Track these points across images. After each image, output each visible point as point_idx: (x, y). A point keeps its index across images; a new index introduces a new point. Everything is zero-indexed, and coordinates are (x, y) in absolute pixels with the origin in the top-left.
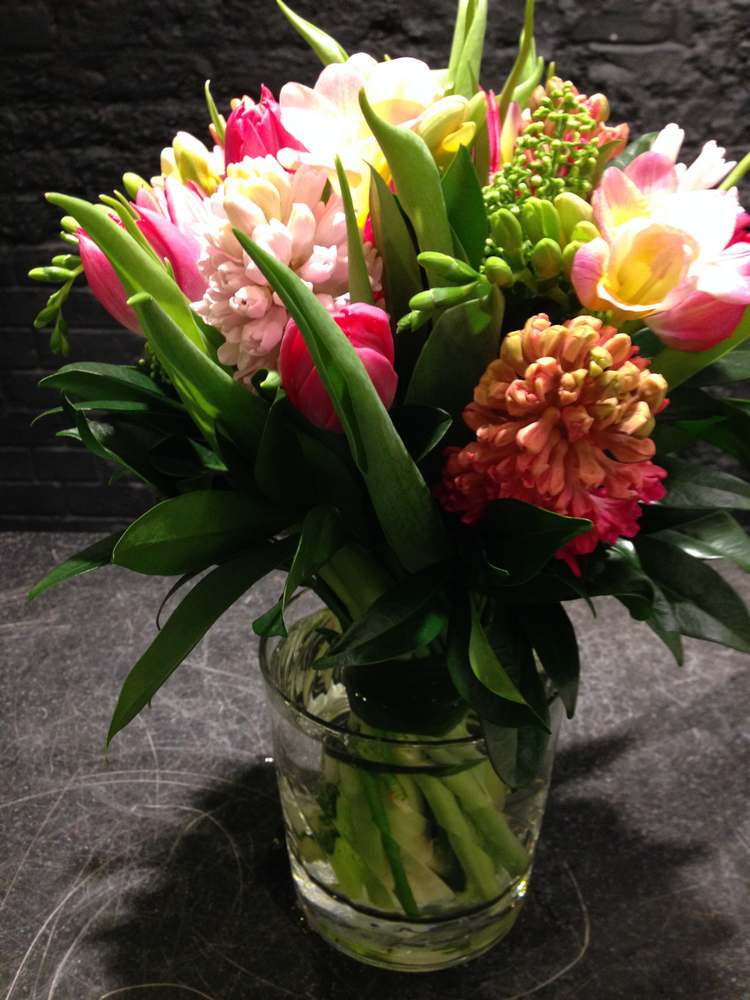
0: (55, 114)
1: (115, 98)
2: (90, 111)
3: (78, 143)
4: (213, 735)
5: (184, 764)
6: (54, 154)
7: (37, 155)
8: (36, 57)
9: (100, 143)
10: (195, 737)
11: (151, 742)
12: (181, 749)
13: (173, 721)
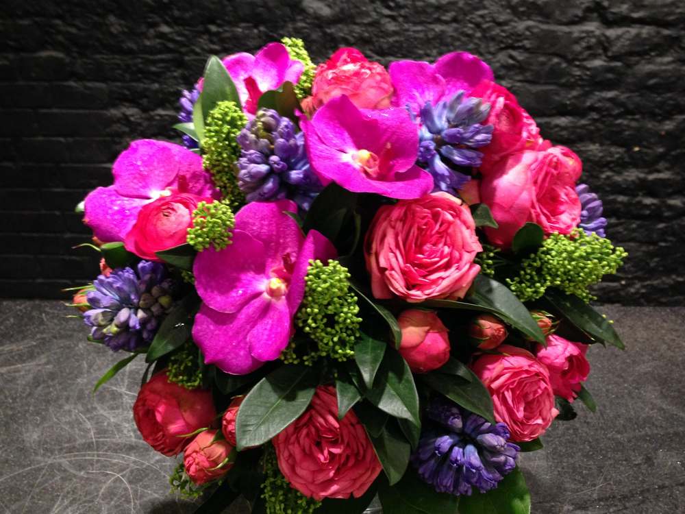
4: (125, 432)
5: (109, 449)
10: (116, 433)
11: (93, 437)
12: (108, 440)
13: (105, 424)
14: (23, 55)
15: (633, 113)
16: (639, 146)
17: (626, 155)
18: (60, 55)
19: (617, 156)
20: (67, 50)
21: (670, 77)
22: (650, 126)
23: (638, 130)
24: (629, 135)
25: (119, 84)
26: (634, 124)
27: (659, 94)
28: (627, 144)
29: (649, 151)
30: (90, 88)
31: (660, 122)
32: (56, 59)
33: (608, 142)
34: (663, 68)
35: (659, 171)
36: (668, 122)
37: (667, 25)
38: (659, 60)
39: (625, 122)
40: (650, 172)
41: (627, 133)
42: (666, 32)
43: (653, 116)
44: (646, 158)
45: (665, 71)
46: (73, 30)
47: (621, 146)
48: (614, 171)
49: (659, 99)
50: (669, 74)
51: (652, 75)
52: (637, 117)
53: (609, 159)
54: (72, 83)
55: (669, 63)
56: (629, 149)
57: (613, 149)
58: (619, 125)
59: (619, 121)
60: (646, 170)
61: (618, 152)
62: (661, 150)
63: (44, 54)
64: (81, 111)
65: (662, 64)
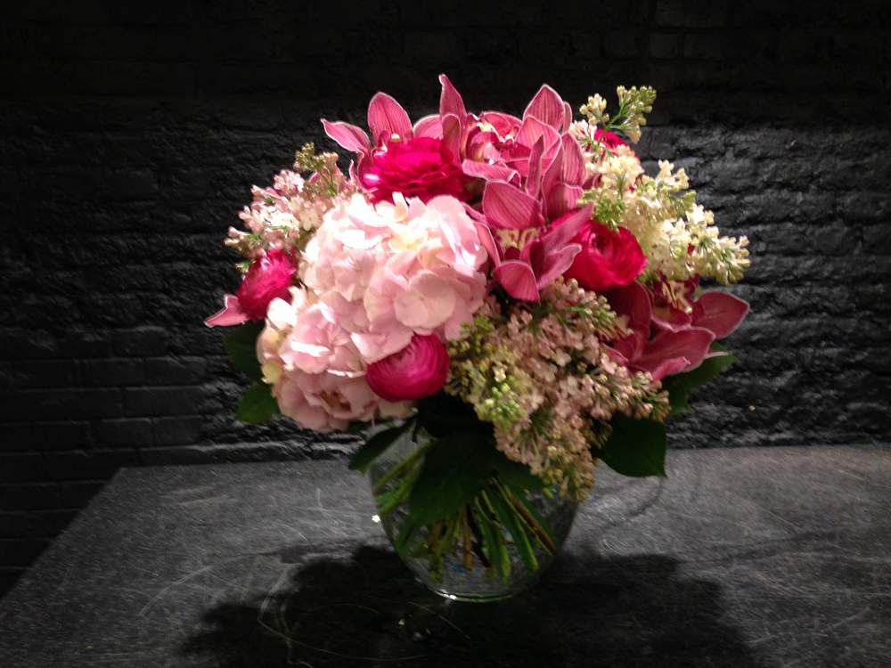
0: (154, 241)
1: (196, 231)
2: (179, 239)
3: (169, 260)
6: (151, 267)
7: (138, 267)
8: (142, 204)
9: (184, 260)
14: (121, 330)
15: (743, 371)
16: (755, 405)
17: (743, 415)
18: (160, 329)
19: (734, 416)
20: (168, 325)
21: (771, 332)
22: (761, 382)
23: (751, 387)
24: (743, 393)
25: (219, 357)
26: (745, 382)
27: (764, 351)
28: (741, 403)
29: (767, 410)
30: (186, 363)
31: (770, 378)
32: (156, 332)
33: (723, 402)
34: (764, 323)
35: (779, 431)
36: (778, 379)
37: (759, 283)
38: (758, 316)
39: (737, 380)
40: (771, 433)
41: (740, 391)
42: (760, 289)
43: (762, 372)
44: (764, 417)
45: (766, 327)
46: (178, 304)
47: (736, 405)
48: (734, 433)
49: (765, 355)
50: (771, 329)
51: (753, 331)
52: (747, 374)
53: (727, 419)
54: (168, 359)
55: (768, 319)
56: (746, 408)
57: (729, 409)
58: (731, 383)
59: (730, 379)
60: (766, 431)
61: (734, 412)
62: (777, 408)
63: (142, 329)
64: (173, 388)
65: (762, 320)
